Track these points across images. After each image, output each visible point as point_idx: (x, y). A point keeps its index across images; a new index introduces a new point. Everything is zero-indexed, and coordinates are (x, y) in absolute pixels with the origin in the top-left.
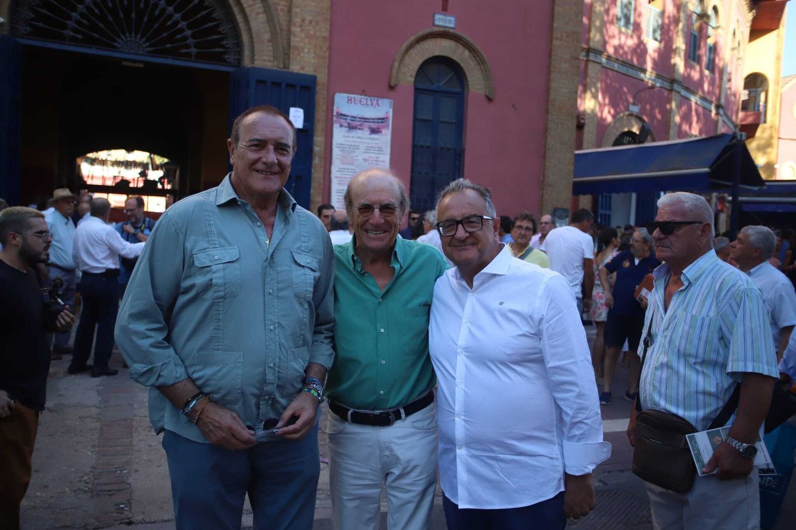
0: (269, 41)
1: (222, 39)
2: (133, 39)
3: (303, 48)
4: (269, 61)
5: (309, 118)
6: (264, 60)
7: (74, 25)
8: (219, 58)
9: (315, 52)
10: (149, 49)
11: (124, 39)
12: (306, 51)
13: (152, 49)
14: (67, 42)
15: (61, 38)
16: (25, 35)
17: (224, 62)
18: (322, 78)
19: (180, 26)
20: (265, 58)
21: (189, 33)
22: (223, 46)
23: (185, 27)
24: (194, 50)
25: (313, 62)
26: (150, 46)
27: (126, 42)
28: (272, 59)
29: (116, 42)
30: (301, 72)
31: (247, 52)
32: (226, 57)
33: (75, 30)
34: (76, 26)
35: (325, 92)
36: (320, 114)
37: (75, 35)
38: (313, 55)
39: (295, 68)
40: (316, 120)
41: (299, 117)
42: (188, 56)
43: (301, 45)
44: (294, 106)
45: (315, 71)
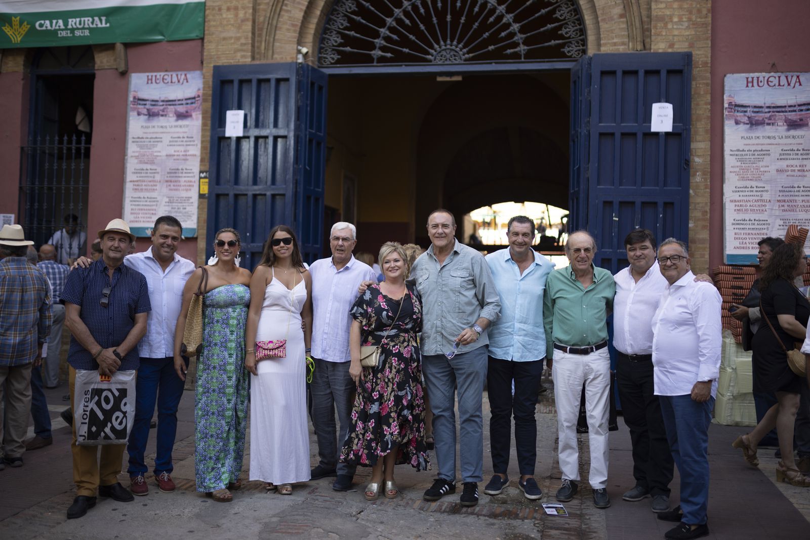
0: (621, 16)
1: (560, 28)
2: (448, 47)
3: (671, 17)
4: (623, 44)
5: (681, 116)
6: (615, 44)
7: (383, 42)
8: (557, 53)
9: (690, 20)
10: (467, 56)
11: (438, 49)
12: (675, 19)
13: (471, 55)
14: (375, 64)
15: (368, 60)
16: (332, 64)
17: (563, 56)
18: (702, 54)
19: (504, 20)
20: (615, 40)
21: (516, 27)
22: (562, 37)
23: (511, 20)
24: (522, 48)
25: (687, 33)
26: (468, 53)
27: (440, 52)
28: (626, 40)
29: (428, 53)
30: (670, 50)
31: (591, 38)
32: (566, 50)
33: (383, 49)
34: (385, 44)
35: (709, 75)
36: (701, 108)
37: (383, 54)
38: (686, 24)
39: (659, 46)
40: (694, 117)
41: (666, 116)
42: (516, 56)
43: (668, 12)
44: (659, 101)
45: (691, 45)
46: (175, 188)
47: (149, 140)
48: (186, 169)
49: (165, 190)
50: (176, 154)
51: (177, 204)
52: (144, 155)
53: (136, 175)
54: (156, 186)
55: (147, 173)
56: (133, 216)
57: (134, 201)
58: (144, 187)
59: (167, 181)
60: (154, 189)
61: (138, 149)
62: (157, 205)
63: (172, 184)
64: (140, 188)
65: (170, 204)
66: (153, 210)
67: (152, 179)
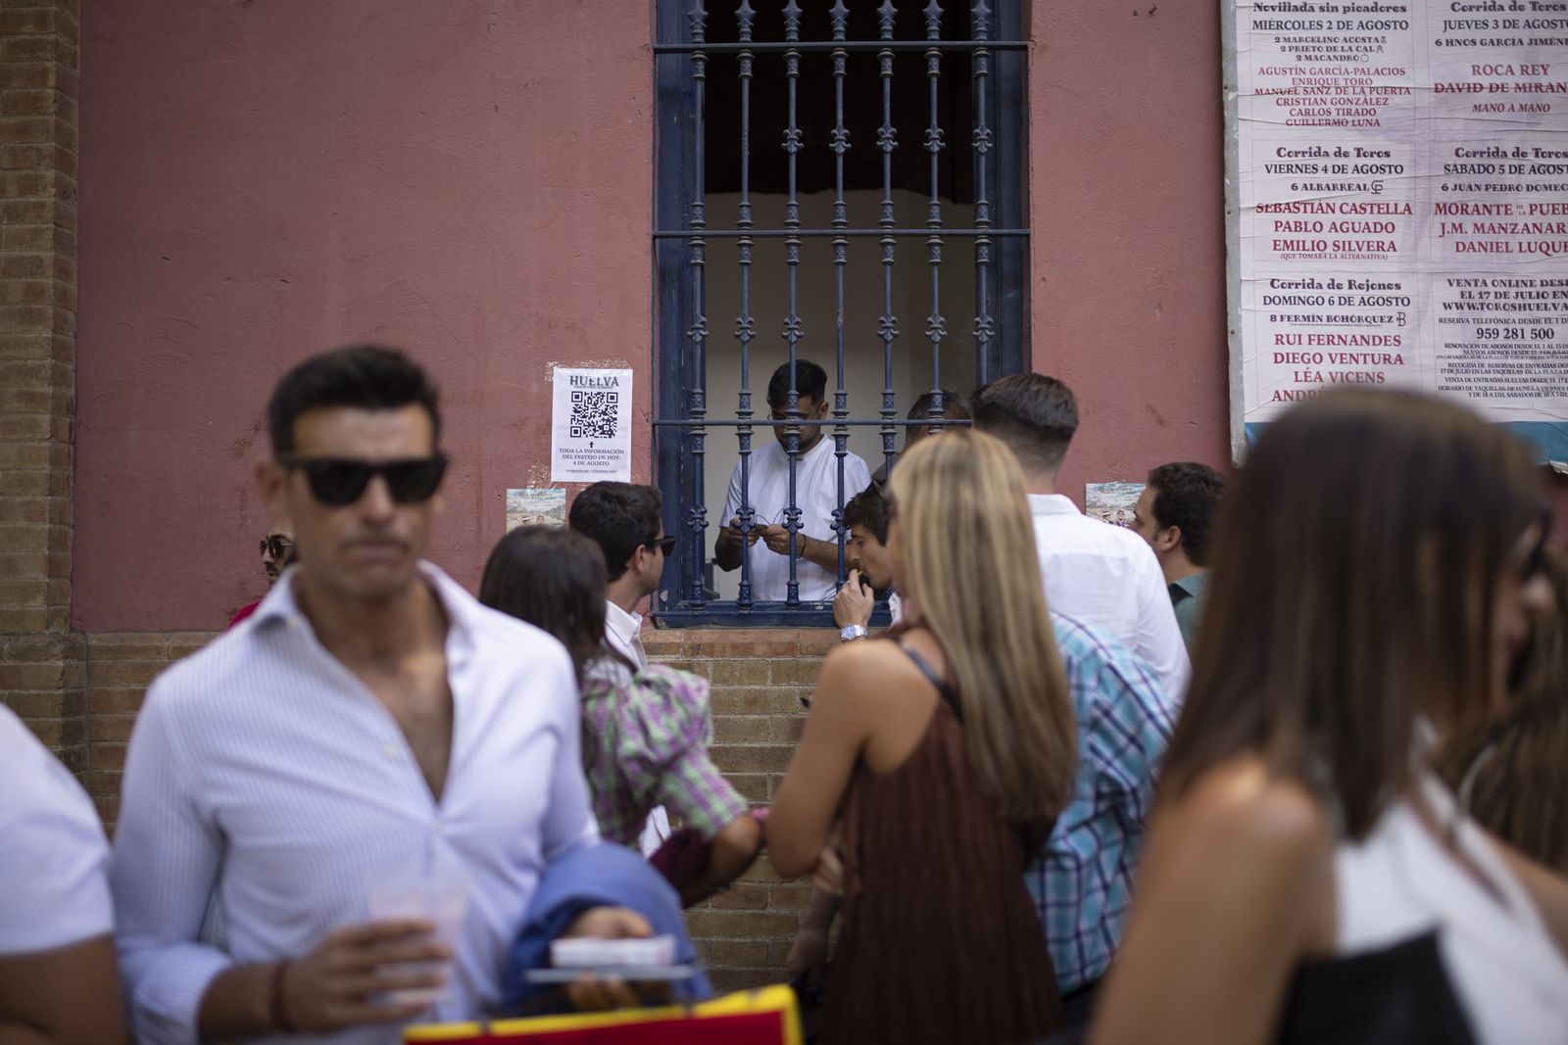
46: (1484, 238)
47: (1339, 16)
48: (1537, 152)
49: (1437, 250)
50: (1485, 81)
51: (1501, 314)
52: (1323, 88)
53: (1290, 178)
54: (1391, 228)
55: (1342, 169)
56: (1288, 369)
57: (1287, 300)
58: (1329, 237)
59: (1442, 209)
60: (1380, 246)
61: (1289, 59)
62: (1401, 319)
63: (1468, 222)
64: (1309, 237)
65: (1467, 313)
66: (1385, 340)
67: (1366, 197)
